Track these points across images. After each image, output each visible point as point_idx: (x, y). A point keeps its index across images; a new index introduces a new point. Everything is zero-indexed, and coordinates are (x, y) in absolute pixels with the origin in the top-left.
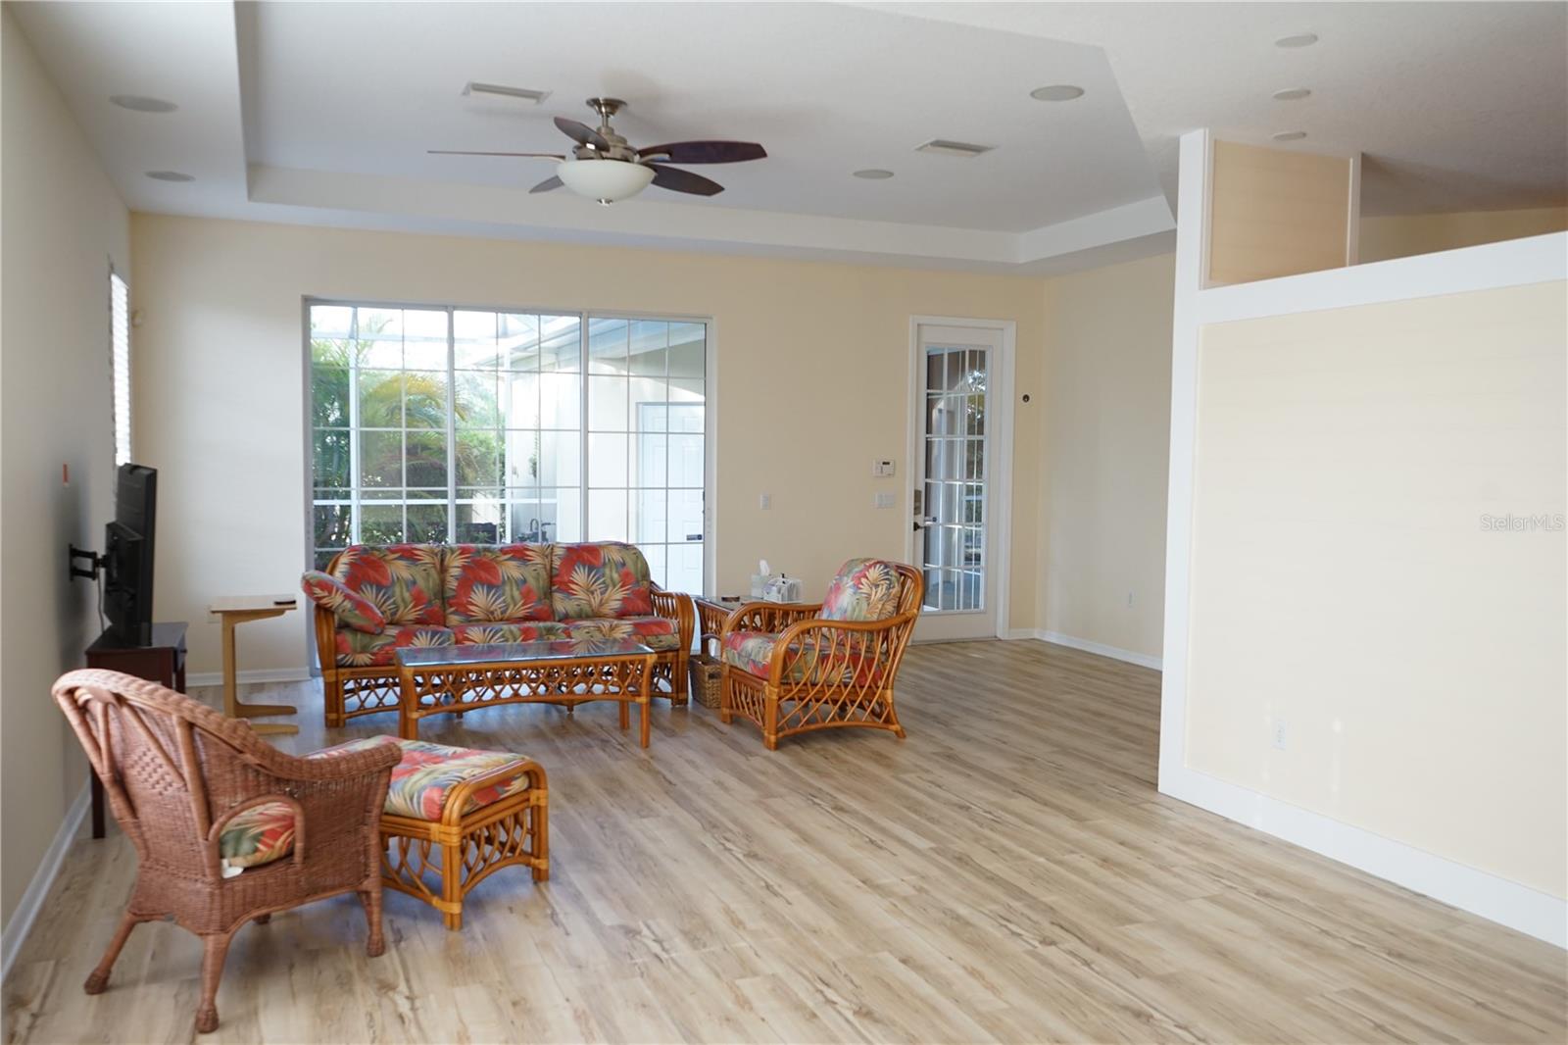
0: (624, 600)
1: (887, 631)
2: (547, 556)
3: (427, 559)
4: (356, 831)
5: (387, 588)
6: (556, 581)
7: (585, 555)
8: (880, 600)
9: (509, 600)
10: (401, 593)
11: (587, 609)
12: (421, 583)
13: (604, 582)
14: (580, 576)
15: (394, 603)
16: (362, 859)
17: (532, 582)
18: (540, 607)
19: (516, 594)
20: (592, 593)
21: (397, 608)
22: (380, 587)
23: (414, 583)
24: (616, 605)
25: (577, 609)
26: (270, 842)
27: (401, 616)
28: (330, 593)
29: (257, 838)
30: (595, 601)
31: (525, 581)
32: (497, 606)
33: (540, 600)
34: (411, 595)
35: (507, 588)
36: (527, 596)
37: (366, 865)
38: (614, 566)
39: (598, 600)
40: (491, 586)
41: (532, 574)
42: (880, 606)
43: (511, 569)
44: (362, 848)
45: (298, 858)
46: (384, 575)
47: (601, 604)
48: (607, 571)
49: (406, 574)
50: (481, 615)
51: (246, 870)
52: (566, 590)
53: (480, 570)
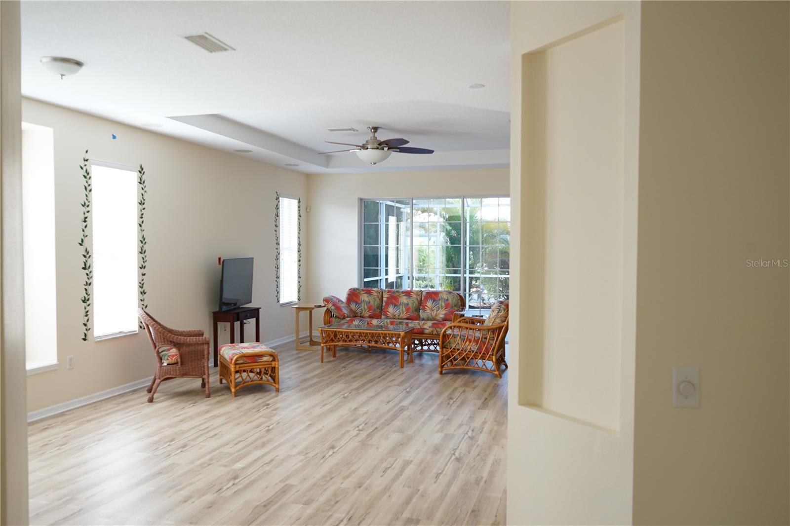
0: (445, 314)
1: (494, 331)
2: (419, 295)
3: (375, 294)
4: (201, 361)
5: (359, 304)
6: (421, 305)
7: (433, 295)
8: (493, 317)
9: (401, 311)
10: (364, 306)
11: (431, 317)
12: (372, 303)
13: (438, 307)
14: (429, 304)
15: (361, 309)
16: (203, 369)
17: (410, 305)
18: (412, 315)
19: (404, 309)
20: (433, 311)
21: (362, 311)
22: (357, 303)
23: (369, 302)
24: (442, 316)
25: (427, 316)
26: (171, 358)
27: (364, 314)
28: (328, 303)
29: (169, 356)
30: (434, 314)
31: (408, 304)
32: (397, 313)
33: (413, 312)
34: (368, 307)
35: (401, 307)
36: (408, 310)
37: (204, 371)
38: (443, 300)
39: (435, 314)
40: (395, 305)
41: (412, 302)
42: (493, 320)
43: (404, 299)
44: (202, 366)
45: (179, 364)
46: (359, 299)
47: (436, 315)
48: (440, 302)
49: (366, 299)
50: (391, 316)
51: (168, 364)
52: (424, 310)
53: (393, 299)
